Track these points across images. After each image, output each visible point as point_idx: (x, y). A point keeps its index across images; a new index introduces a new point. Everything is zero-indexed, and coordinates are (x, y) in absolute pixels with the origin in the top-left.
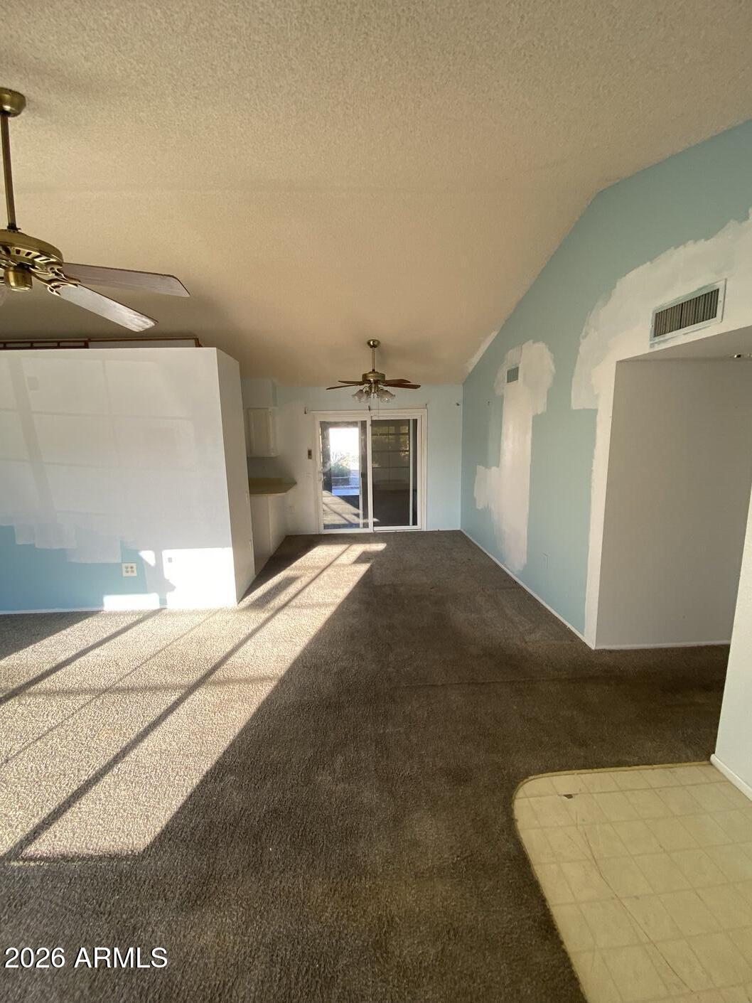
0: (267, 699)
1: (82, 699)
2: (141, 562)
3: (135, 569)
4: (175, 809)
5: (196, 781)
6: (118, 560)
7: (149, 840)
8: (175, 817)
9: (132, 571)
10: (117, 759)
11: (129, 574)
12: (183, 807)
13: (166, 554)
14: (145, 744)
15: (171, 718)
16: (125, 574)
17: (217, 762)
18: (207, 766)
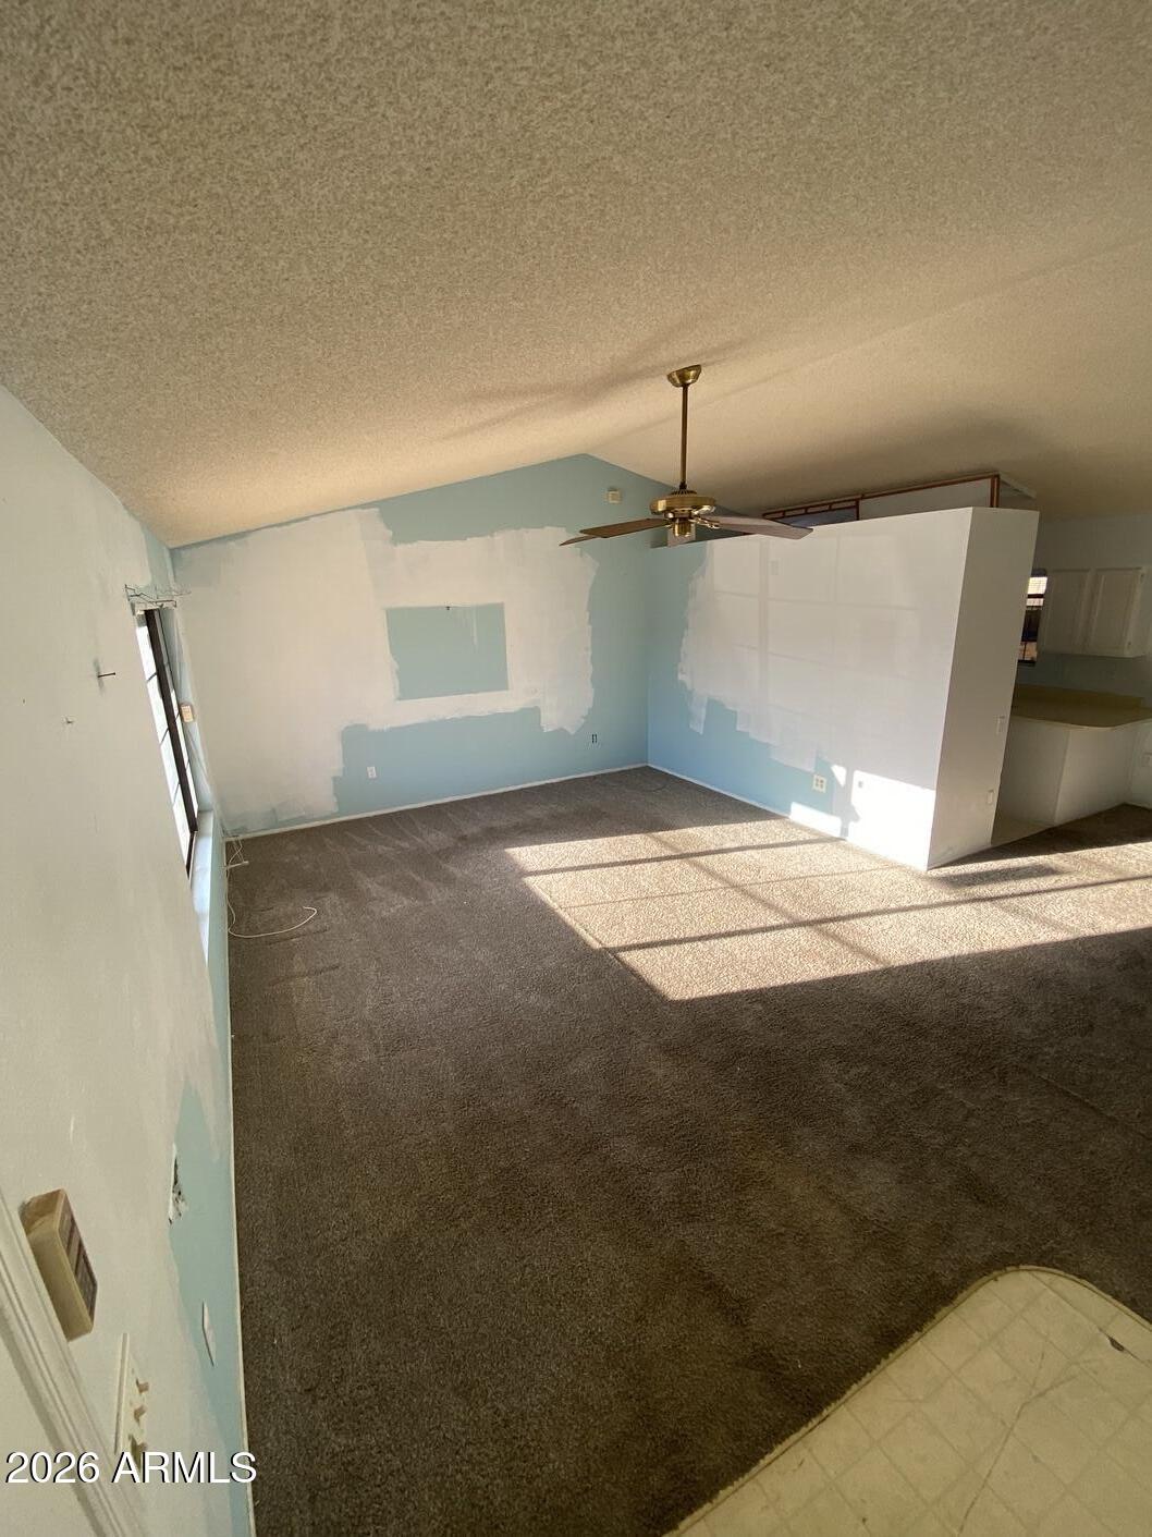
0: (854, 976)
1: (715, 883)
2: (831, 776)
3: (824, 785)
4: (706, 994)
5: (734, 989)
6: (811, 769)
7: (677, 998)
8: (702, 999)
9: (822, 786)
10: (702, 938)
11: (818, 788)
12: (713, 998)
13: (858, 775)
14: (726, 941)
15: (759, 936)
16: (814, 787)
17: (761, 990)
18: (751, 985)
